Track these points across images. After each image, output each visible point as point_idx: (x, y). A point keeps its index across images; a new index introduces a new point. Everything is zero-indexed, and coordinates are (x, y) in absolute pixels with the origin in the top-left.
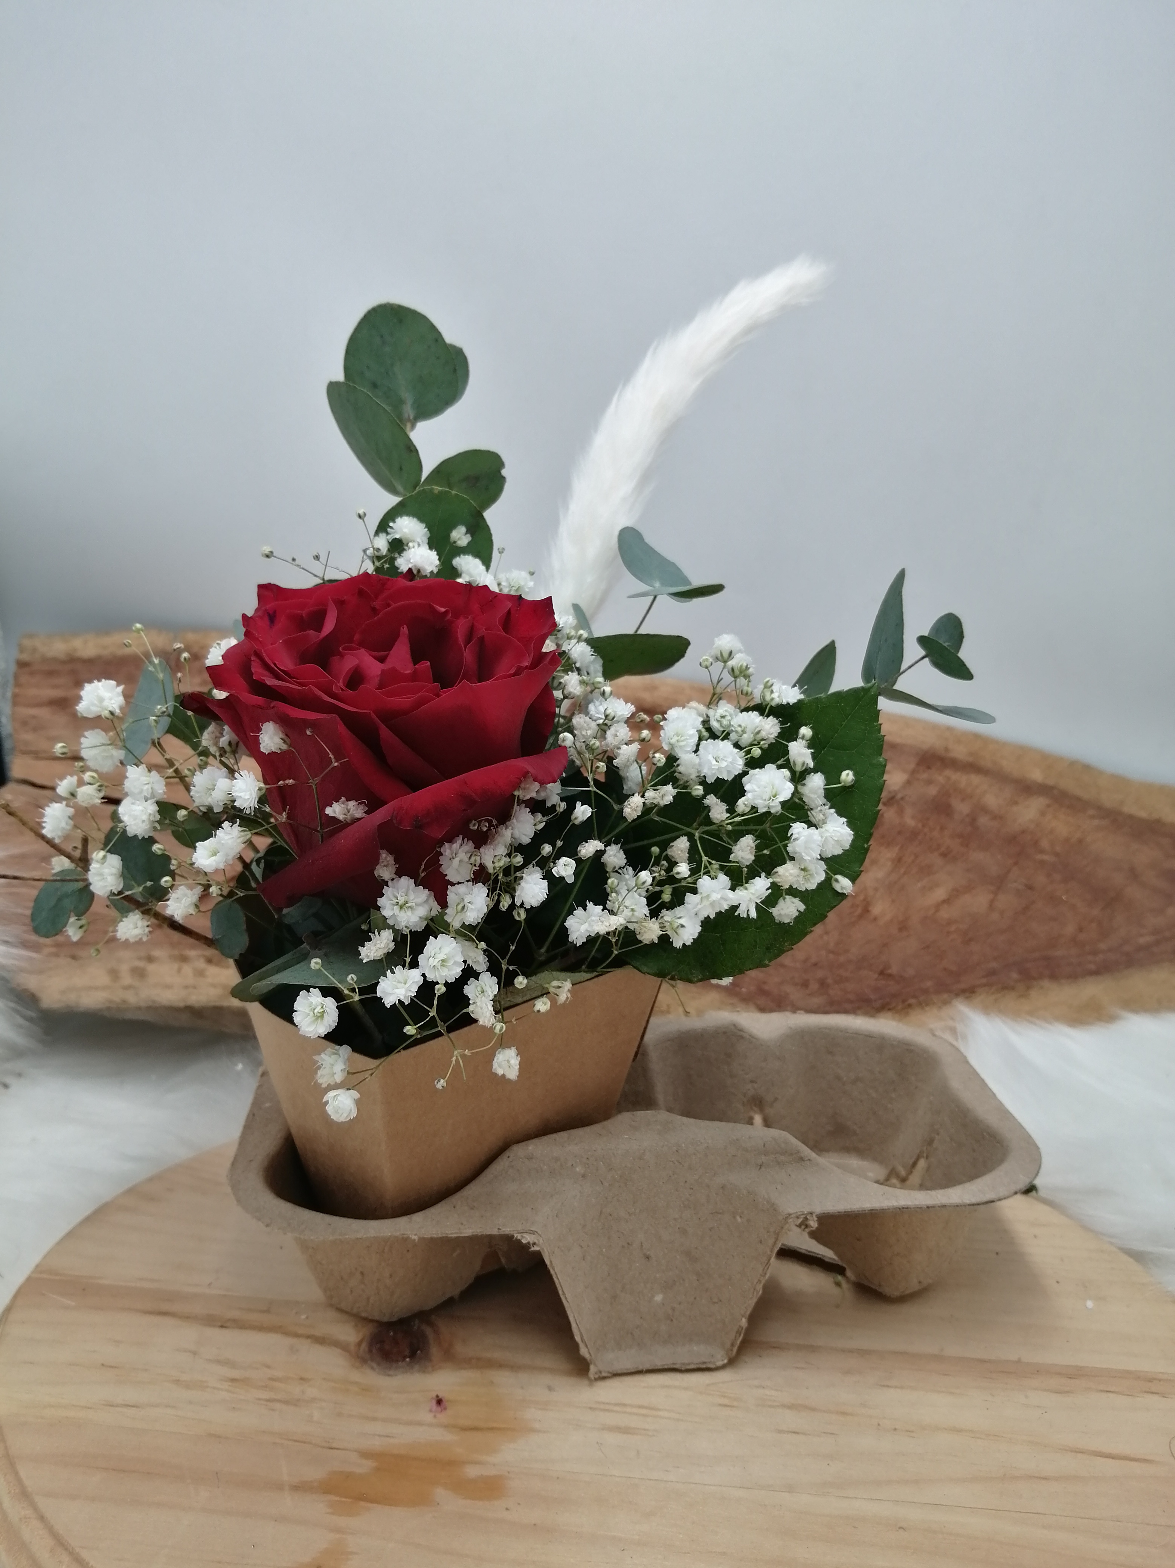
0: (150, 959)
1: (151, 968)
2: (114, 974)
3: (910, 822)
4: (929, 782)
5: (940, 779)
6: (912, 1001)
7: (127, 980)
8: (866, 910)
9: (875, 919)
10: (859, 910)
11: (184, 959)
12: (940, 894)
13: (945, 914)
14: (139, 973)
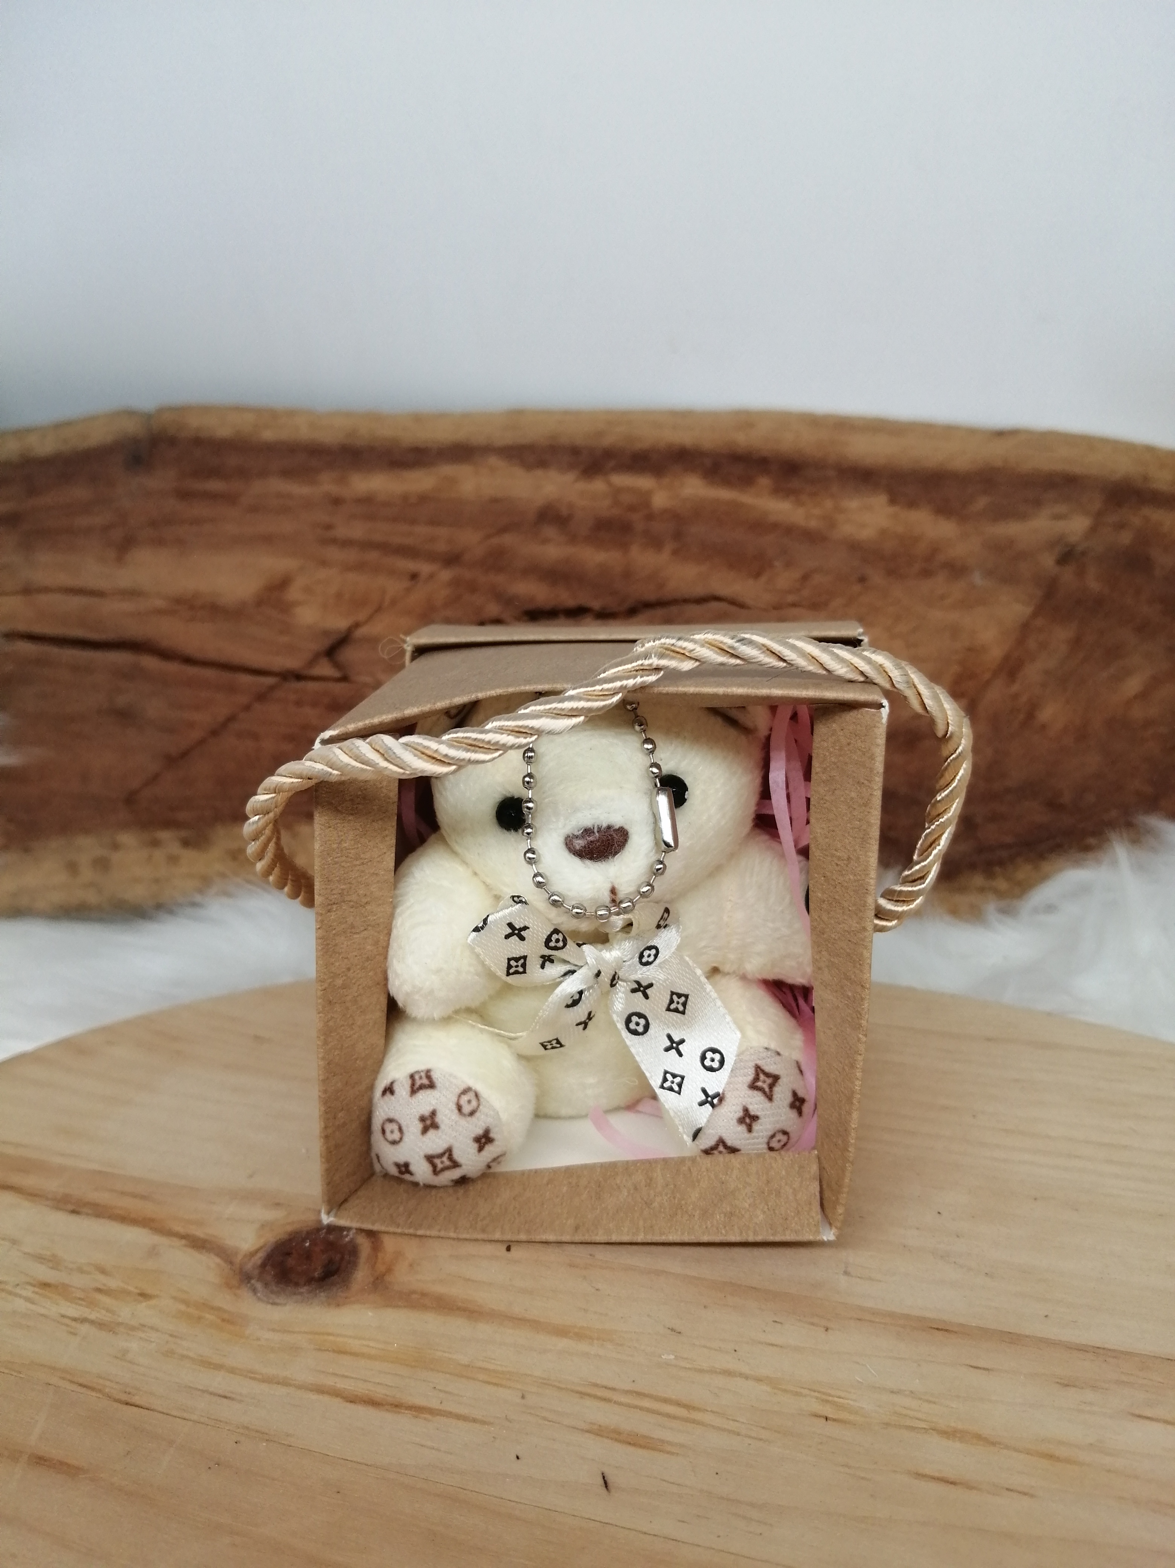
0: (116, 847)
1: (116, 857)
2: (72, 868)
3: (1094, 584)
4: (1121, 526)
5: (1136, 521)
6: (1092, 841)
7: (87, 874)
8: (1031, 715)
9: (1043, 727)
10: (1021, 717)
11: (155, 843)
12: (1133, 685)
13: (1138, 713)
14: (102, 864)
